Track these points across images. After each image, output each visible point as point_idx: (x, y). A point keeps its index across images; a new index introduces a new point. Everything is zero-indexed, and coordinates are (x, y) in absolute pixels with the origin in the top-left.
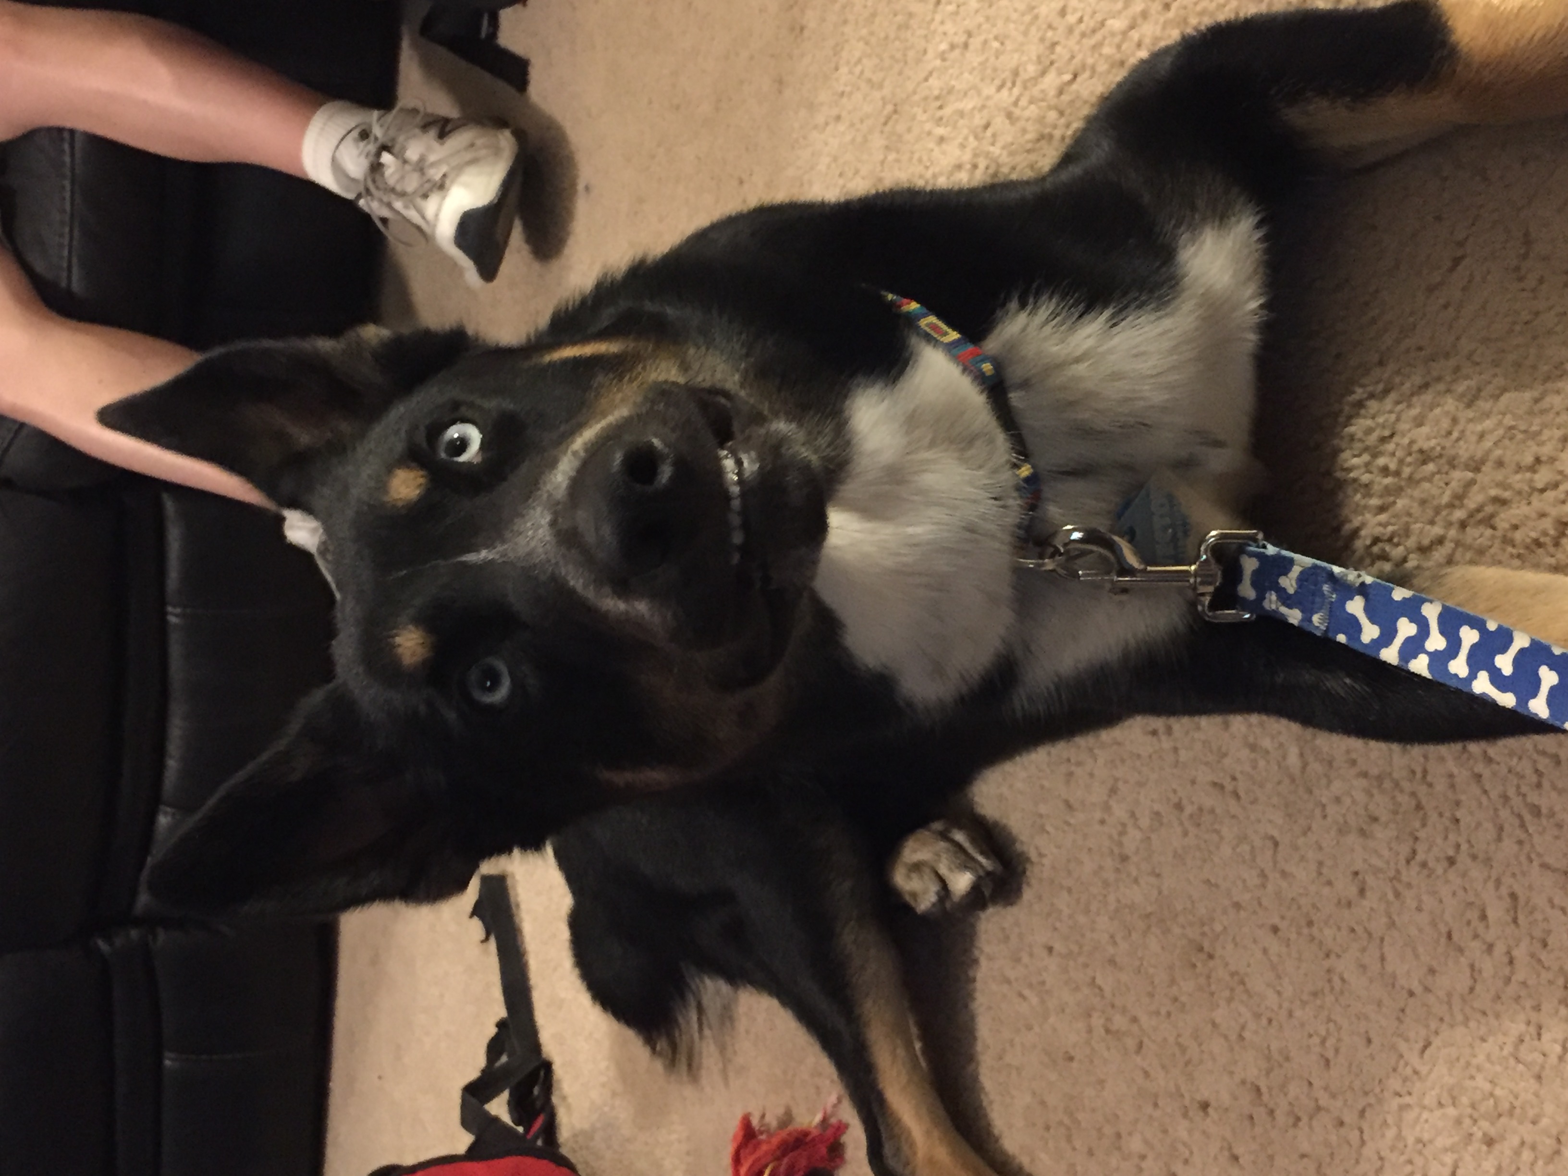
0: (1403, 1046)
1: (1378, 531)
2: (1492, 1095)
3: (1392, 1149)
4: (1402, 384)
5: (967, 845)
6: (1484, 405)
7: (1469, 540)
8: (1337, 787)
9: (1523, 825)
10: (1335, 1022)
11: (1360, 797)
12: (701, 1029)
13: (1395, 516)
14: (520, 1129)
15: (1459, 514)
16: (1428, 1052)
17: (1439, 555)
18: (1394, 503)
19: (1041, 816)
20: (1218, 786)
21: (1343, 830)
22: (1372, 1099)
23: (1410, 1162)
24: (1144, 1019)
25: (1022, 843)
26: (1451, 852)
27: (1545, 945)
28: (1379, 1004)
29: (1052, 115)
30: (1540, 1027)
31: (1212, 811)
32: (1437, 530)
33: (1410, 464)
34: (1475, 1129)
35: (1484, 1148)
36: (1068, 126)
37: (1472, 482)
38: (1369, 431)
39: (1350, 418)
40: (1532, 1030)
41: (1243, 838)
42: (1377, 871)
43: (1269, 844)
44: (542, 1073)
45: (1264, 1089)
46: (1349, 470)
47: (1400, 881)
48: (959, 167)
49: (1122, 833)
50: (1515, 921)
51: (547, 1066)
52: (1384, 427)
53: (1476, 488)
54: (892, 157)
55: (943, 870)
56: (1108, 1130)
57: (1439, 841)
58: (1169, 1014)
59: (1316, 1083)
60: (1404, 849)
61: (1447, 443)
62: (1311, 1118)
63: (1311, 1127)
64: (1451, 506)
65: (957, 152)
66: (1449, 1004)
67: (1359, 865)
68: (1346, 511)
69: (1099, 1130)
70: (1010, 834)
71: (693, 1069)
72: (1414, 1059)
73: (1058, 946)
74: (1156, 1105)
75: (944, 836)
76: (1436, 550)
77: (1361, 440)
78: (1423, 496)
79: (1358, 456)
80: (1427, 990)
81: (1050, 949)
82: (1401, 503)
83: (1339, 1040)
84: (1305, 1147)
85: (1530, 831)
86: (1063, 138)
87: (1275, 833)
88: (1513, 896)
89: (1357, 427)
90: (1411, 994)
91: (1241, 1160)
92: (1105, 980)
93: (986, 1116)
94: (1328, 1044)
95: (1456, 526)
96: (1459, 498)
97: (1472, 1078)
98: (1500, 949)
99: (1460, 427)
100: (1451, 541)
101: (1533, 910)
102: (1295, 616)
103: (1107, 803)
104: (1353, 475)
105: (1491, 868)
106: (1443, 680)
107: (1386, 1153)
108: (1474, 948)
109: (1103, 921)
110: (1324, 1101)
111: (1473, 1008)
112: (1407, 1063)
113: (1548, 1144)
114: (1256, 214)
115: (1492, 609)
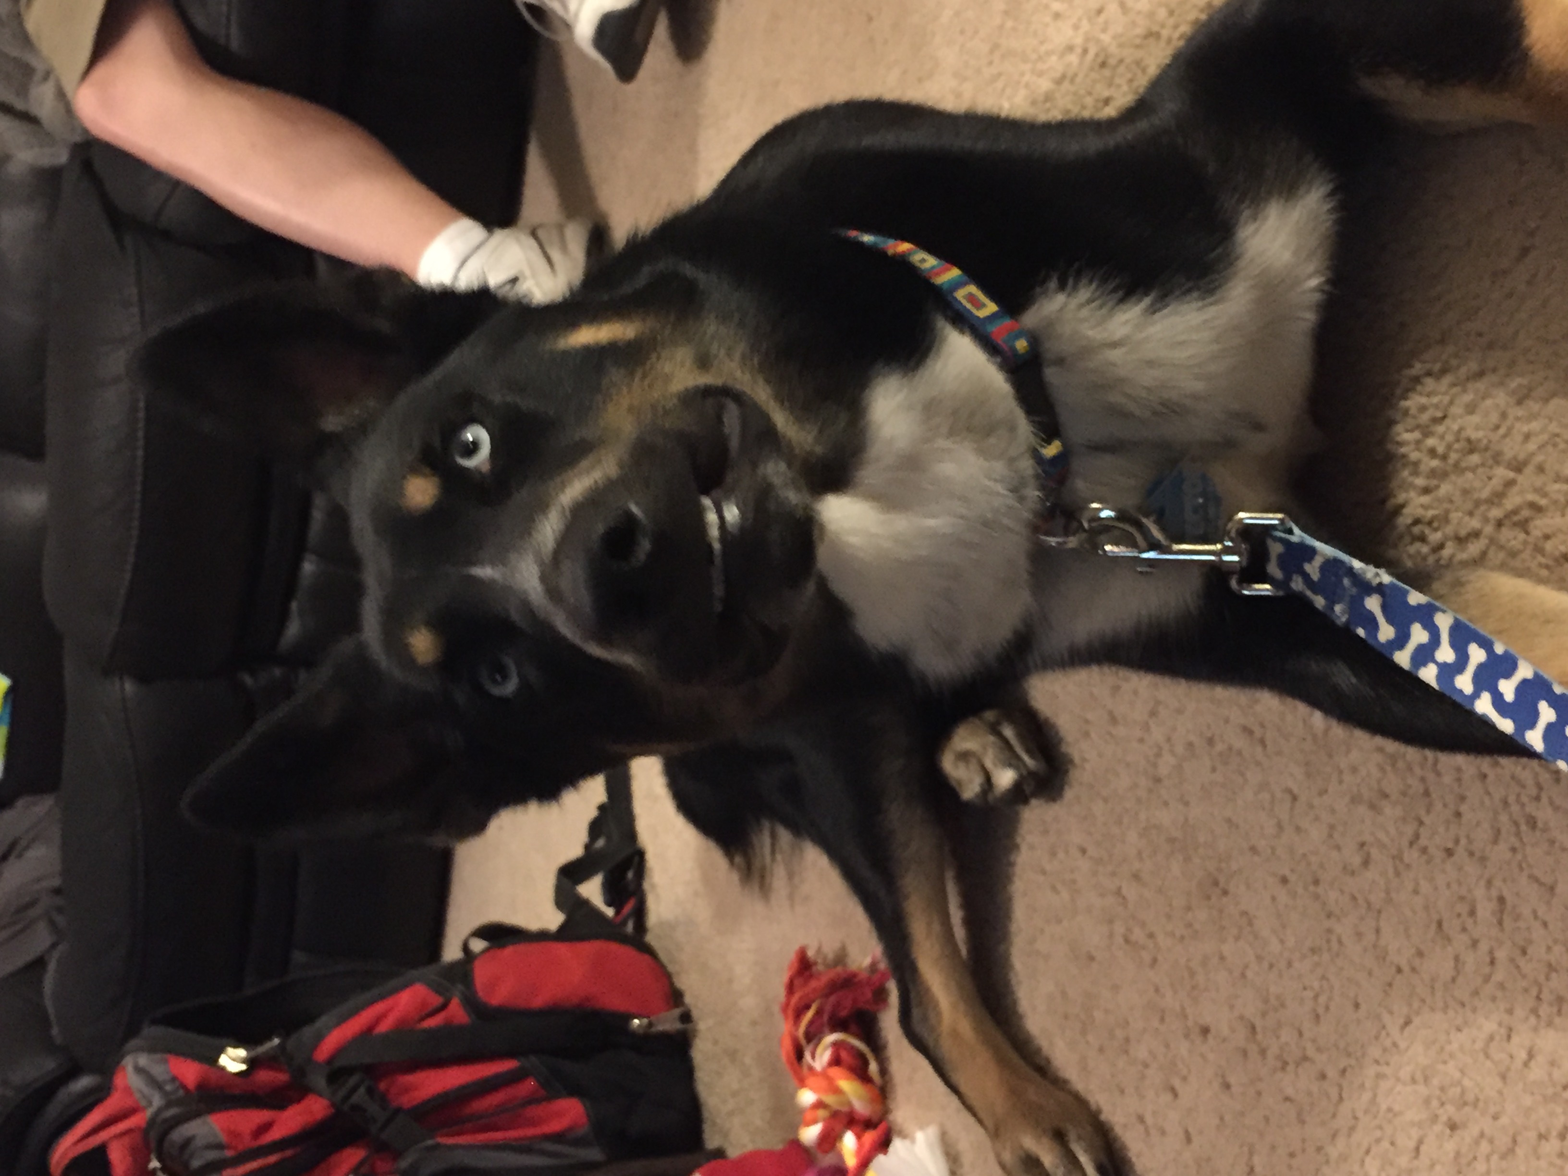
0: (1386, 1018)
1: (1420, 512)
2: (1459, 1083)
3: (1366, 1112)
4: (1458, 367)
5: (1014, 741)
6: (1534, 406)
7: (1503, 541)
8: (1355, 756)
9: (1518, 834)
10: (1328, 980)
11: (1375, 773)
12: (773, 852)
13: (1439, 500)
14: (610, 912)
15: (1496, 513)
16: (1407, 1030)
17: (1474, 549)
18: (1437, 487)
19: (1087, 721)
20: (1247, 731)
21: (1355, 800)
22: (1353, 1062)
23: (1380, 1128)
24: (1161, 938)
25: (1069, 743)
26: (1450, 845)
27: (1524, 952)
28: (1370, 974)
29: (1162, 13)
30: (1510, 1029)
31: (1239, 753)
32: (1475, 523)
33: (1457, 451)
34: (1441, 1111)
35: (1448, 1131)
36: (1176, 27)
37: (1510, 484)
38: (1423, 409)
39: (1408, 390)
40: (1503, 1031)
41: (1264, 786)
42: (1382, 846)
43: (1288, 797)
44: (636, 859)
45: (1259, 1029)
46: (1400, 444)
47: (1401, 860)
48: (1070, 49)
49: (1158, 755)
50: (1500, 923)
51: (641, 855)
52: (1437, 406)
53: (1515, 490)
54: (1009, 24)
55: (989, 764)
56: (1119, 1033)
57: (1441, 830)
58: (1182, 938)
59: (1307, 1034)
60: (1409, 830)
61: (1495, 437)
62: (1298, 1065)
63: (1297, 1074)
64: (1490, 502)
65: (1070, 33)
66: (1433, 988)
67: (1367, 838)
68: (1394, 484)
69: (1111, 1032)
71: (764, 889)
72: (1394, 1031)
73: (1092, 851)
74: (1162, 1020)
75: (995, 730)
76: (1472, 543)
77: (1414, 417)
78: (1467, 486)
79: (1412, 431)
80: (1414, 970)
81: (1083, 851)
82: (1445, 489)
83: (1330, 999)
84: (1290, 1091)
85: (1525, 840)
86: (1169, 41)
87: (1295, 788)
88: (1501, 900)
89: (1412, 402)
90: (1399, 970)
91: (1234, 1089)
92: (1131, 891)
93: (1013, 993)
94: (1322, 999)
95: (1493, 522)
96: (1497, 497)
97: (1445, 1062)
98: (1484, 947)
99: (1508, 423)
100: (1486, 537)
101: (1517, 918)
102: (1319, 602)
103: (1147, 723)
104: (1403, 450)
105: (1485, 867)
106: (1448, 693)
107: (1360, 1114)
108: (1460, 941)
109: (1132, 836)
110: (1311, 1052)
111: (1453, 996)
112: (1388, 1034)
113: (1503, 1141)
114: (1331, 181)
115: (1499, 633)
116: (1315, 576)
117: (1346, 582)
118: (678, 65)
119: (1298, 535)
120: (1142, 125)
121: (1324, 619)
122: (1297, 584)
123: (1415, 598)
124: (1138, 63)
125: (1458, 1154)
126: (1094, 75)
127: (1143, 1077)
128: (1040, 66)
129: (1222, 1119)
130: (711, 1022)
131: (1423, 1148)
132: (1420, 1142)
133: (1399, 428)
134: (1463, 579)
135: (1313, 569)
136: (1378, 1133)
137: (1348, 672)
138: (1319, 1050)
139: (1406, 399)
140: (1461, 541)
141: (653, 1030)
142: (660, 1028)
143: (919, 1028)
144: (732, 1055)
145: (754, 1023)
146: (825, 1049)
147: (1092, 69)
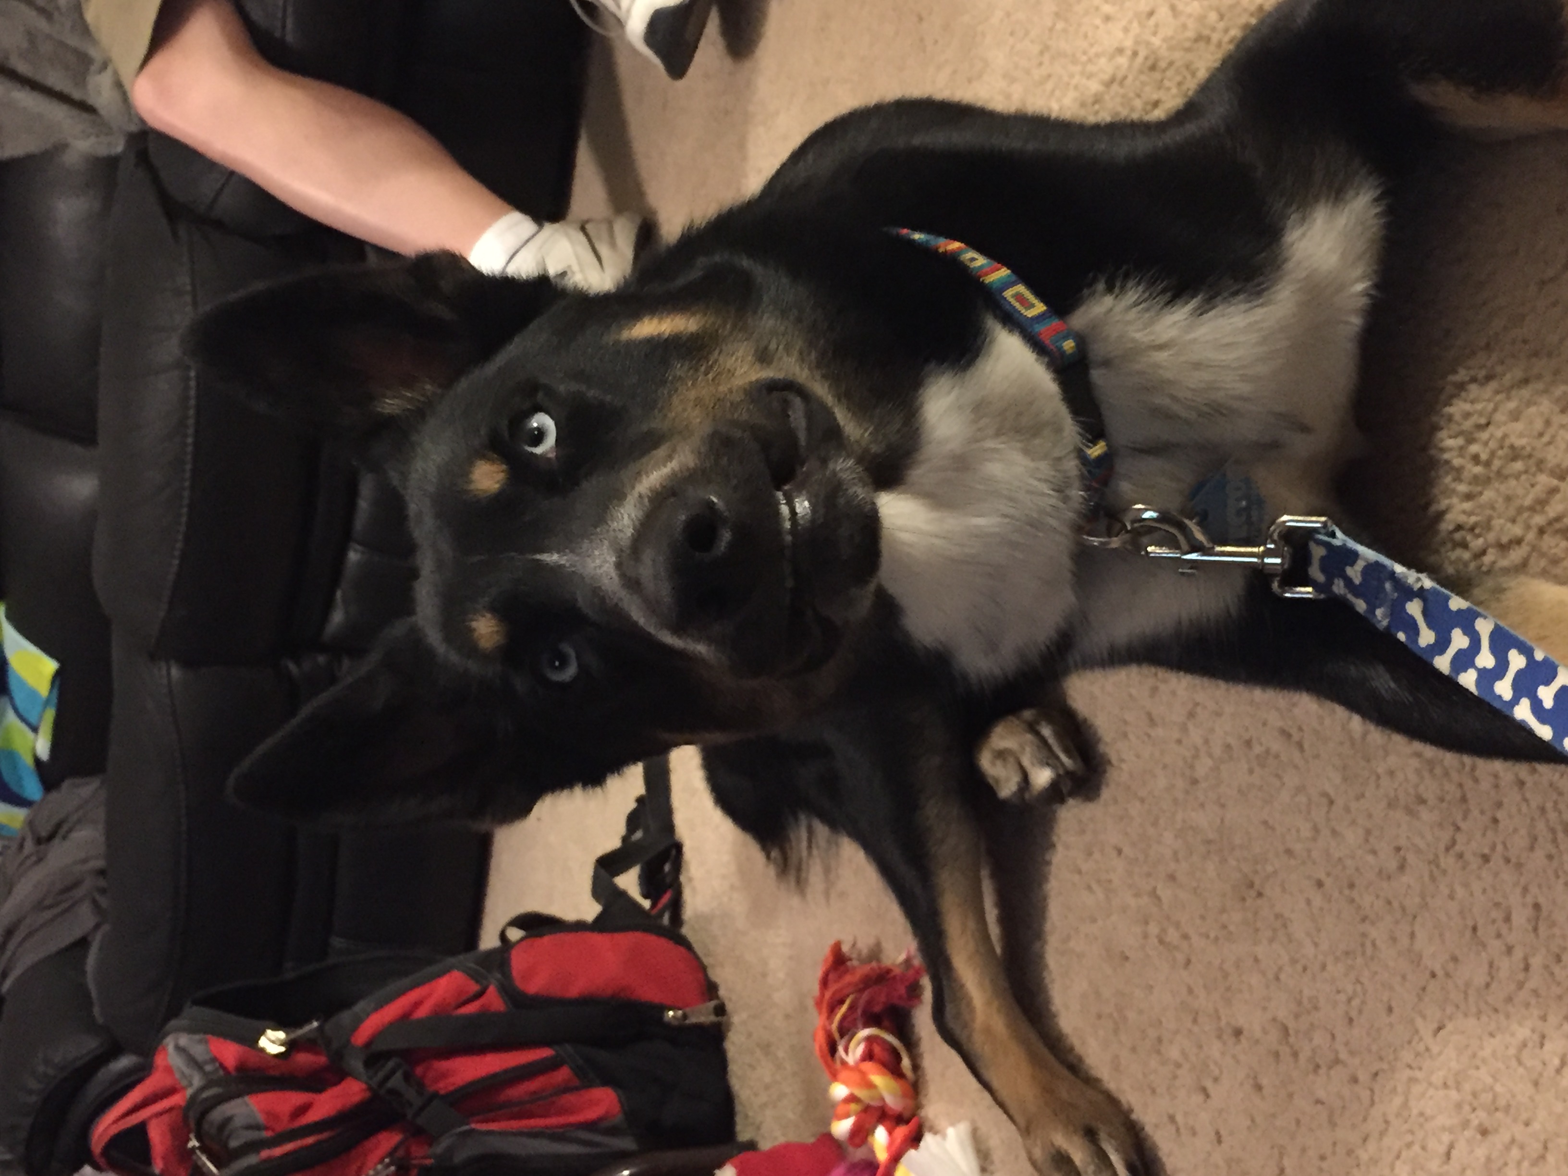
0: (1419, 1022)
1: (1462, 519)
2: (1492, 1088)
3: (1398, 1115)
4: (1503, 374)
5: (1051, 741)
7: (1545, 548)
8: (1392, 760)
9: (1555, 841)
10: (1362, 984)
11: (1413, 777)
12: (810, 847)
13: (1481, 507)
14: (646, 904)
15: (1539, 520)
16: (1442, 1033)
17: (1516, 555)
18: (1481, 493)
19: (1125, 722)
20: (1286, 734)
21: (1392, 804)
22: (1385, 1066)
23: (1411, 1132)
24: (1195, 939)
25: (1107, 744)
26: (1486, 851)
27: (1558, 959)
28: (1404, 977)
29: (1213, 17)
30: (1543, 1037)
31: (1277, 756)
32: (1517, 530)
33: (1500, 458)
34: (1473, 1116)
35: (1479, 1137)
36: (1226, 31)
37: (1554, 491)
38: (1467, 415)
39: (1452, 396)
40: (1536, 1037)
41: (1300, 789)
42: (1418, 851)
43: (1324, 801)
44: (674, 852)
45: (1291, 1032)
46: (1443, 450)
47: (1438, 866)
48: (1120, 51)
49: (1196, 756)
50: (1535, 929)
51: (678, 847)
52: (1480, 414)
53: (1558, 497)
54: (1060, 25)
55: (1026, 762)
56: (1152, 1033)
57: (1478, 836)
58: (1217, 939)
59: (1340, 1037)
60: (1446, 836)
61: (1539, 443)
62: (1330, 1068)
63: (1328, 1077)
64: (1532, 509)
65: (1120, 35)
66: (1466, 993)
67: (1402, 842)
68: (1436, 491)
69: (1143, 1031)
70: (1095, 733)
71: (801, 884)
72: (1428, 1037)
73: (1127, 850)
74: (1195, 1021)
75: (1032, 728)
76: (1514, 550)
77: (1458, 423)
78: (1510, 493)
79: (1455, 437)
80: (1448, 975)
81: (1120, 852)
82: (1488, 495)
83: (1363, 1002)
84: (1321, 1094)
85: (1562, 847)
86: (1219, 45)
87: (1332, 792)
88: (1537, 906)
89: (1457, 408)
90: (1433, 975)
91: (1265, 1091)
92: (1165, 893)
93: (1046, 991)
94: (1356, 1003)
95: (1535, 530)
96: (1541, 504)
97: (1477, 1068)
98: (1518, 954)
99: (1551, 431)
100: (1528, 544)
101: (1553, 924)
102: (1361, 606)
103: (1185, 724)
104: (1446, 456)
105: (1521, 874)
106: (1488, 699)
107: (1391, 1118)
108: (1495, 946)
109: (1168, 837)
110: (1343, 1056)
111: (1486, 1003)
112: (1421, 1039)
113: (1535, 1147)
114: (1377, 187)
115: (1541, 639)
116: (1357, 581)
117: (1388, 586)
118: (728, 62)
119: (1340, 538)
120: (1191, 128)
121: (1364, 623)
122: (1339, 587)
123: (1457, 603)
124: (1187, 67)
125: (1489, 1159)
126: (1143, 78)
127: (1175, 1077)
128: (1090, 68)
129: (1253, 1121)
130: (744, 1015)
131: (1454, 1153)
132: (1451, 1147)
133: (1442, 434)
134: (1505, 586)
135: (1355, 573)
136: (1409, 1138)
137: (1387, 677)
138: (1352, 1053)
139: (1451, 405)
140: (1503, 548)
141: (687, 1022)
142: (693, 1020)
143: (951, 1023)
144: (766, 1048)
145: (787, 1017)
146: (859, 1044)
147: (1141, 72)
